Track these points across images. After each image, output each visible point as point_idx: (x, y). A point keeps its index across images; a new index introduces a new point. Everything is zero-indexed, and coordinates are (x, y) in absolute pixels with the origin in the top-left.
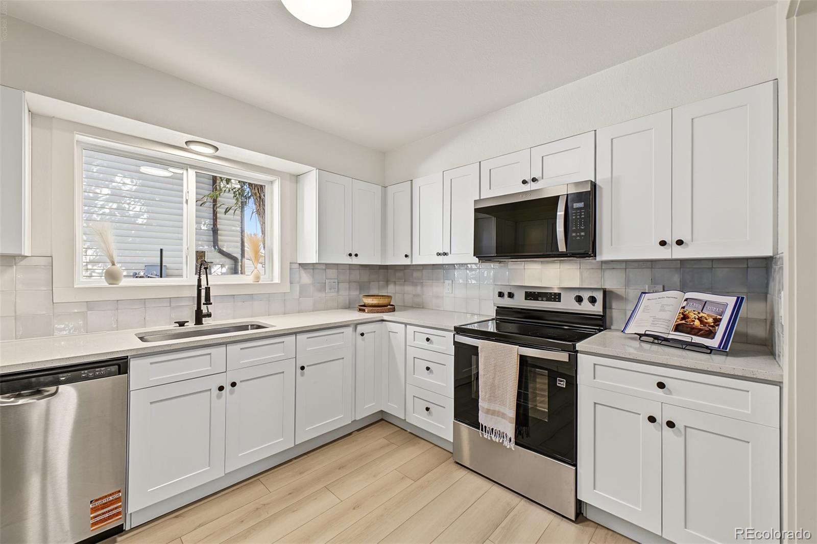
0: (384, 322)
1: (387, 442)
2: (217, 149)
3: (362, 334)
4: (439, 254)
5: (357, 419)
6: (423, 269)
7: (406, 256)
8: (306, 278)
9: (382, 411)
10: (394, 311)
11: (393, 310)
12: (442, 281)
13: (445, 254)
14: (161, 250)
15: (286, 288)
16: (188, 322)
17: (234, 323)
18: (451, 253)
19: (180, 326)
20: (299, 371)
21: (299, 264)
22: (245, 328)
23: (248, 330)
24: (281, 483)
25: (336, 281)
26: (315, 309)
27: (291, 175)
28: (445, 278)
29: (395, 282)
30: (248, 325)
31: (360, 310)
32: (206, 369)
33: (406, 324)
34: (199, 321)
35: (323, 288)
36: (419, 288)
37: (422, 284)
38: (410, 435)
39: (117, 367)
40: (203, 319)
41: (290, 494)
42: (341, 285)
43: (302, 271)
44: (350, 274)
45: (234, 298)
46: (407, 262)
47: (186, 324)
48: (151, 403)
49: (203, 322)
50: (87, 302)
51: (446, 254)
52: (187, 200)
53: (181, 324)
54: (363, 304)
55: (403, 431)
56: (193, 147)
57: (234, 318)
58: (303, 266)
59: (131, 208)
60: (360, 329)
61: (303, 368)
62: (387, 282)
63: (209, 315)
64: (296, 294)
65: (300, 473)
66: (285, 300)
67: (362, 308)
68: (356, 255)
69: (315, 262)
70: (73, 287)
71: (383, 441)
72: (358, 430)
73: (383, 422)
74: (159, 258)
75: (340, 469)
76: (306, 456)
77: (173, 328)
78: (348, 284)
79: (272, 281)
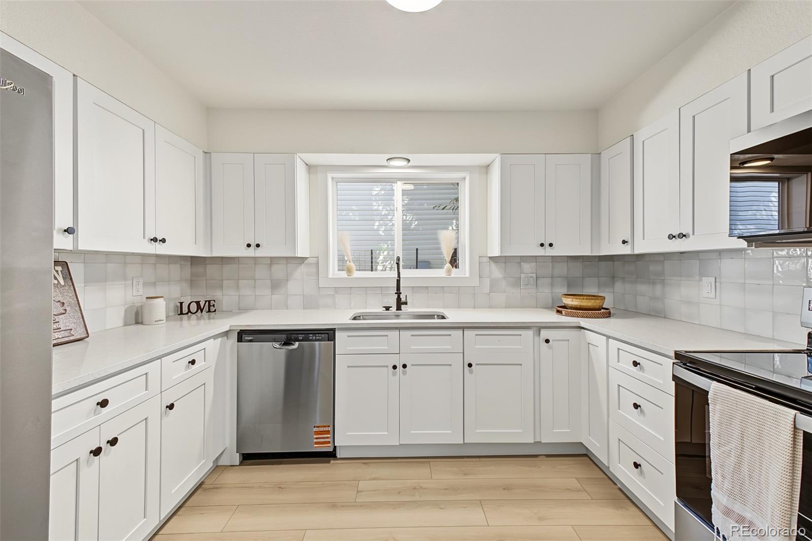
0: (582, 330)
1: (578, 485)
2: (409, 161)
3: (547, 341)
4: (671, 237)
5: (543, 442)
6: (664, 260)
7: (624, 242)
8: (496, 272)
9: (581, 443)
10: (610, 317)
11: (608, 315)
12: (697, 278)
13: (682, 236)
14: (417, 249)
15: (476, 282)
16: (391, 307)
17: (419, 312)
18: (693, 234)
19: (386, 310)
20: (467, 367)
21: (490, 257)
22: (431, 316)
23: (435, 319)
24: (446, 475)
25: (534, 275)
26: (508, 306)
27: (480, 167)
28: (702, 274)
29: (623, 278)
30: (435, 315)
31: (558, 311)
32: (384, 348)
33: (608, 337)
34: (399, 308)
35: (517, 283)
36: (658, 288)
37: (663, 282)
38: (619, 492)
39: (327, 335)
40: (402, 306)
41: (446, 489)
42: (540, 281)
43: (493, 265)
44: (553, 267)
45: (428, 289)
46: (626, 250)
47: (390, 309)
48: (348, 367)
49: (402, 309)
50: (335, 288)
51: (685, 236)
52: (397, 208)
53: (387, 308)
54: (563, 305)
55: (611, 483)
56: (393, 163)
57: (428, 308)
58: (492, 259)
59: (408, 218)
60: (545, 334)
61: (470, 365)
62: (613, 278)
63: (406, 303)
64: (487, 289)
65: (465, 474)
66: (474, 294)
67: (561, 309)
68: (551, 245)
69: (498, 255)
70: (328, 277)
71: (573, 483)
72: (548, 456)
73: (587, 458)
74: (416, 256)
75: (504, 489)
76: (478, 459)
77: (381, 310)
78: (551, 279)
79: (465, 275)
